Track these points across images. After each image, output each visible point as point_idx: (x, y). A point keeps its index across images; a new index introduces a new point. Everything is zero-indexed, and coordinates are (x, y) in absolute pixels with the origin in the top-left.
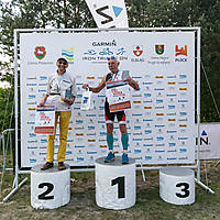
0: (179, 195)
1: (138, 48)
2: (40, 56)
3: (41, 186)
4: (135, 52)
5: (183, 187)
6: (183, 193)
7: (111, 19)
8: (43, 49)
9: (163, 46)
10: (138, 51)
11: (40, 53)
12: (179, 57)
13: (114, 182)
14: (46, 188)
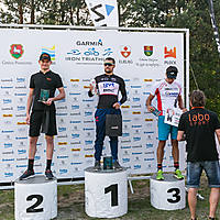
0: (170, 201)
1: (126, 49)
2: (17, 56)
3: (29, 198)
4: (123, 53)
5: (174, 192)
6: (175, 199)
8: (19, 47)
9: (151, 47)
10: (126, 52)
11: (18, 52)
12: (168, 59)
13: (107, 190)
14: (35, 200)
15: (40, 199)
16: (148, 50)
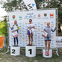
1: (39, 15)
2: (14, 18)
3: (13, 50)
4: (38, 16)
7: (32, 7)
8: (14, 16)
9: (46, 14)
10: (39, 16)
11: (14, 17)
12: (51, 17)
13: (29, 50)
14: (14, 51)
15: (15, 51)
16: (45, 15)
